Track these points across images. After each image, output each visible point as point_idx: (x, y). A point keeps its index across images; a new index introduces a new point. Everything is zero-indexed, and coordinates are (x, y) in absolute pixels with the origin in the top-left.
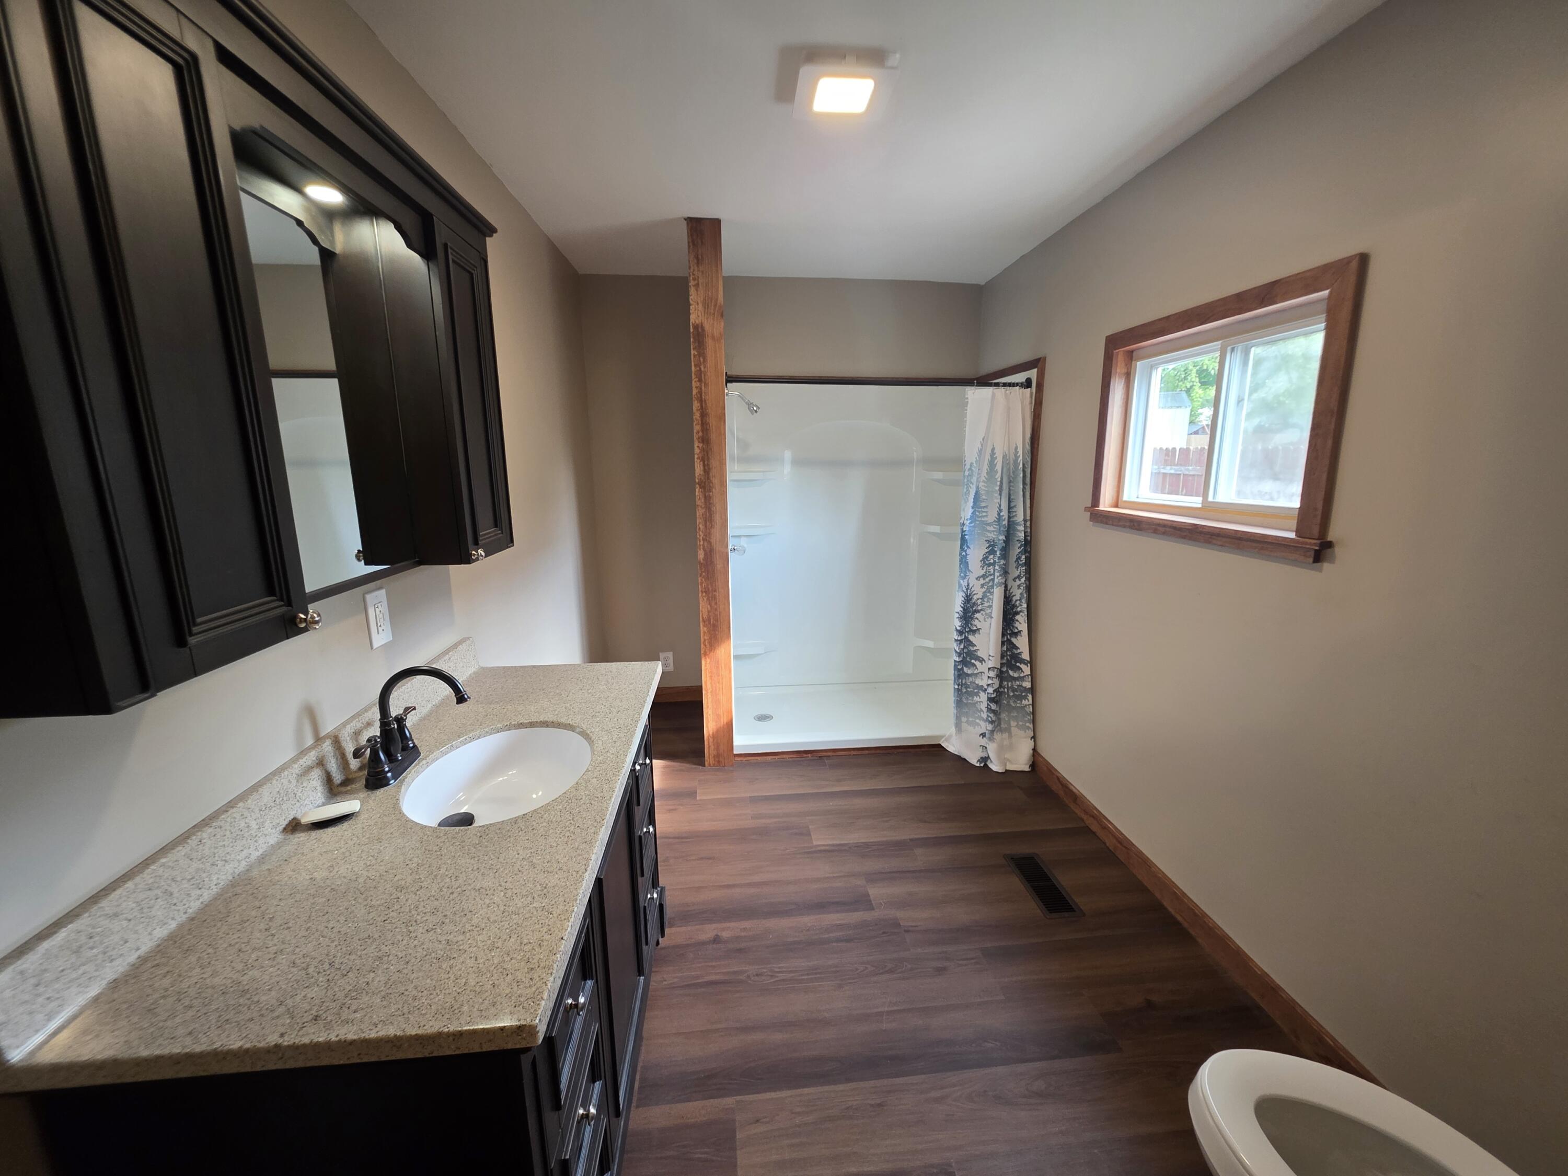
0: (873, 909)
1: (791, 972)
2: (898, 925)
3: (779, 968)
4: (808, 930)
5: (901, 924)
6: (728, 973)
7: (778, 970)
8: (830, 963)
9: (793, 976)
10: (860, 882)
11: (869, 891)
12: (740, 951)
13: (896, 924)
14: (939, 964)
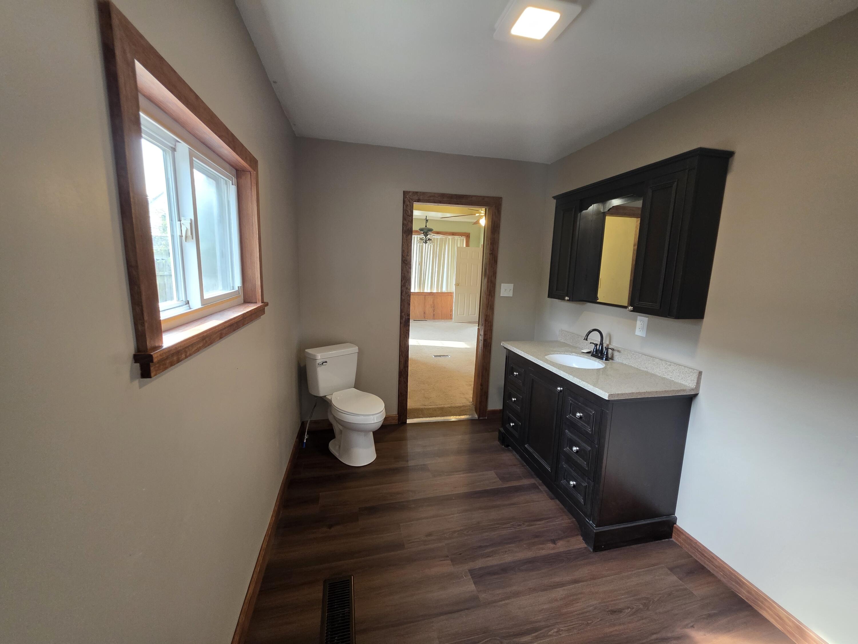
0: (469, 570)
1: (505, 528)
2: (452, 560)
3: (511, 529)
4: (506, 552)
5: (450, 561)
6: (536, 525)
7: (512, 528)
8: (487, 534)
9: (503, 526)
10: (483, 596)
11: (475, 588)
12: (537, 537)
13: (454, 561)
14: (429, 538)
